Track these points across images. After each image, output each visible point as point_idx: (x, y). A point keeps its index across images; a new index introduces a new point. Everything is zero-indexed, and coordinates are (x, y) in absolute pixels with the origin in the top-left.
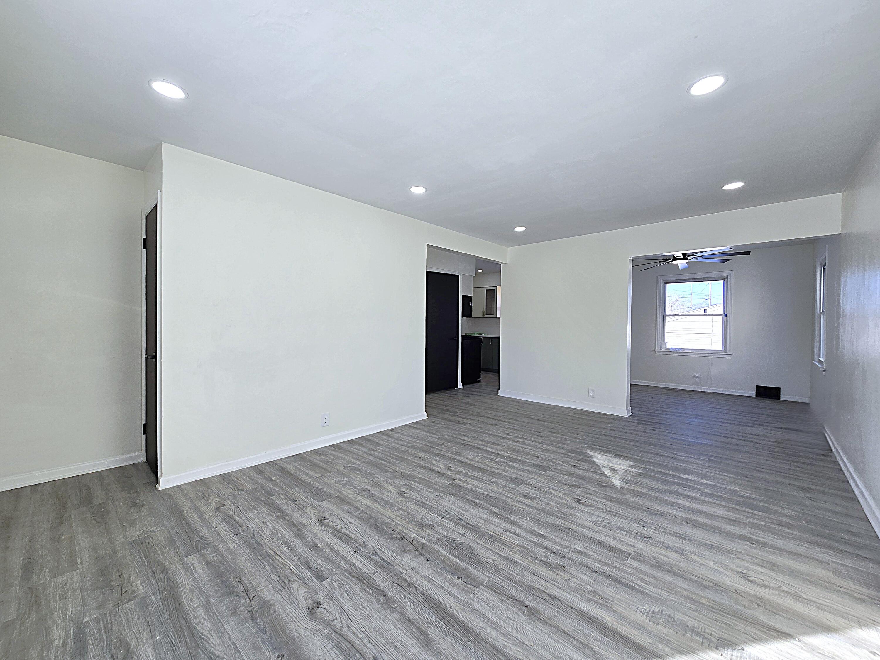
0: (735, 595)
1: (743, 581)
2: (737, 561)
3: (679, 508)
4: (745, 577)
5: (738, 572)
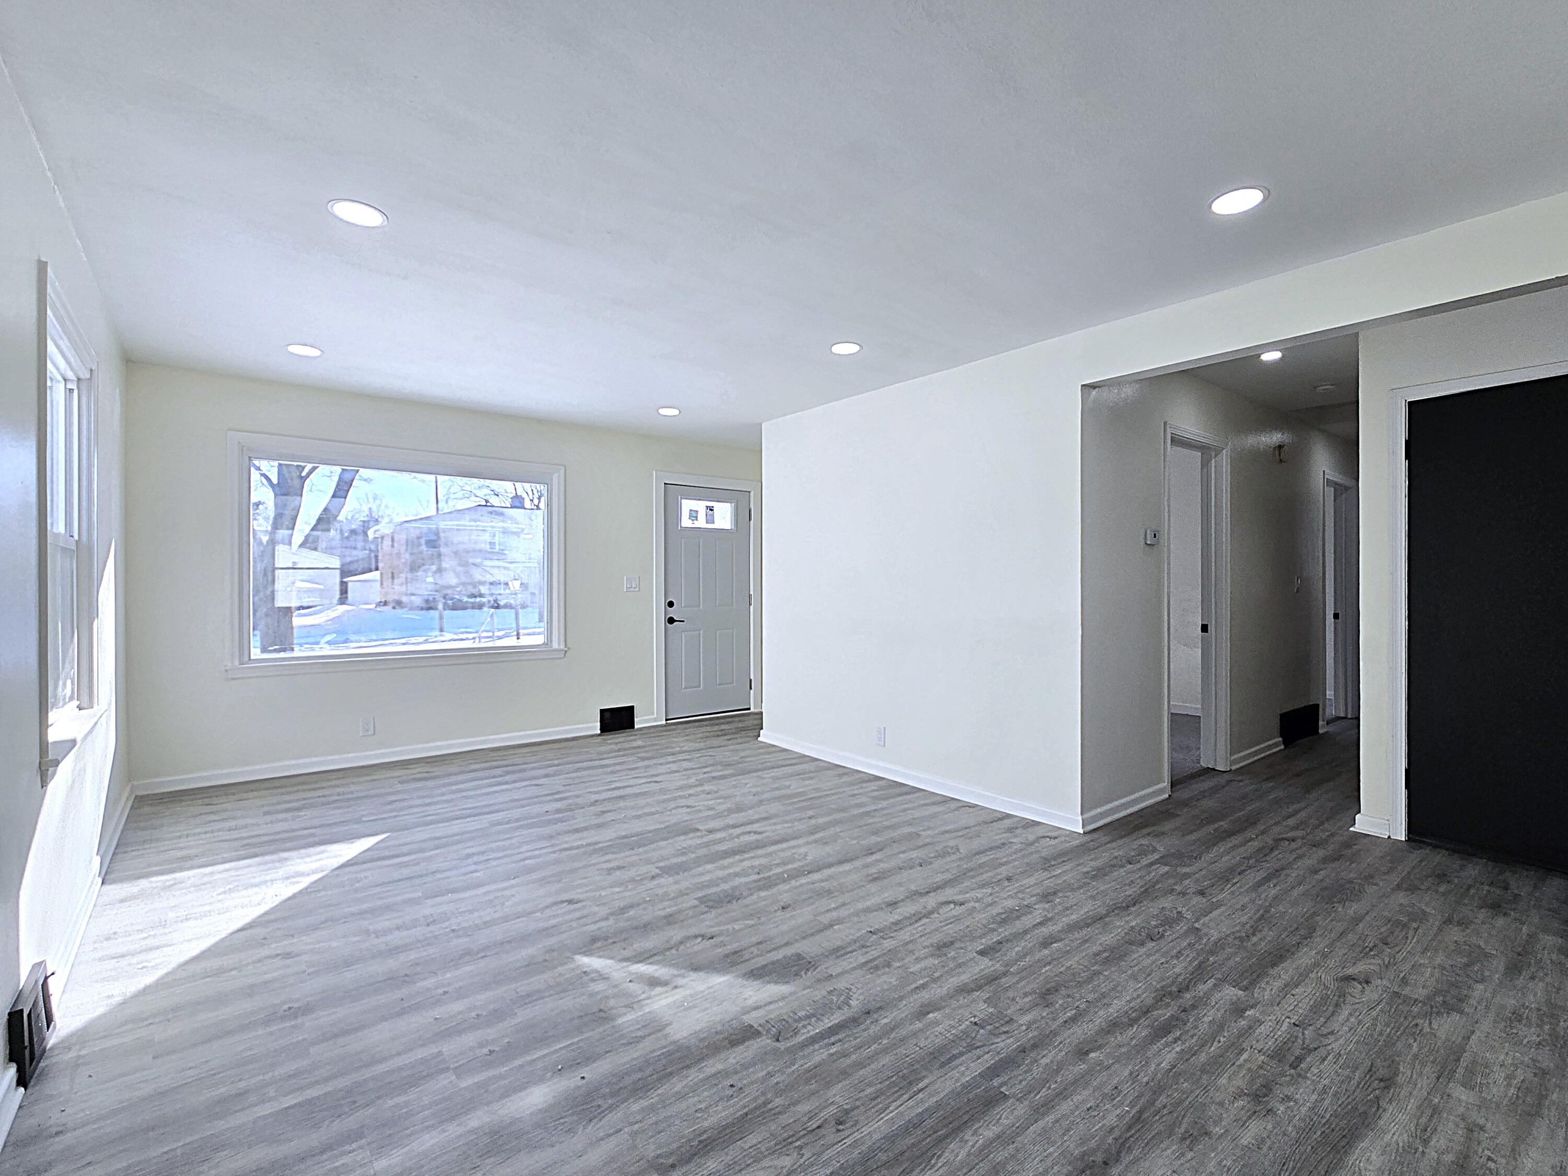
0: (292, 932)
1: (288, 950)
2: (304, 968)
3: (445, 993)
4: (288, 955)
5: (297, 955)
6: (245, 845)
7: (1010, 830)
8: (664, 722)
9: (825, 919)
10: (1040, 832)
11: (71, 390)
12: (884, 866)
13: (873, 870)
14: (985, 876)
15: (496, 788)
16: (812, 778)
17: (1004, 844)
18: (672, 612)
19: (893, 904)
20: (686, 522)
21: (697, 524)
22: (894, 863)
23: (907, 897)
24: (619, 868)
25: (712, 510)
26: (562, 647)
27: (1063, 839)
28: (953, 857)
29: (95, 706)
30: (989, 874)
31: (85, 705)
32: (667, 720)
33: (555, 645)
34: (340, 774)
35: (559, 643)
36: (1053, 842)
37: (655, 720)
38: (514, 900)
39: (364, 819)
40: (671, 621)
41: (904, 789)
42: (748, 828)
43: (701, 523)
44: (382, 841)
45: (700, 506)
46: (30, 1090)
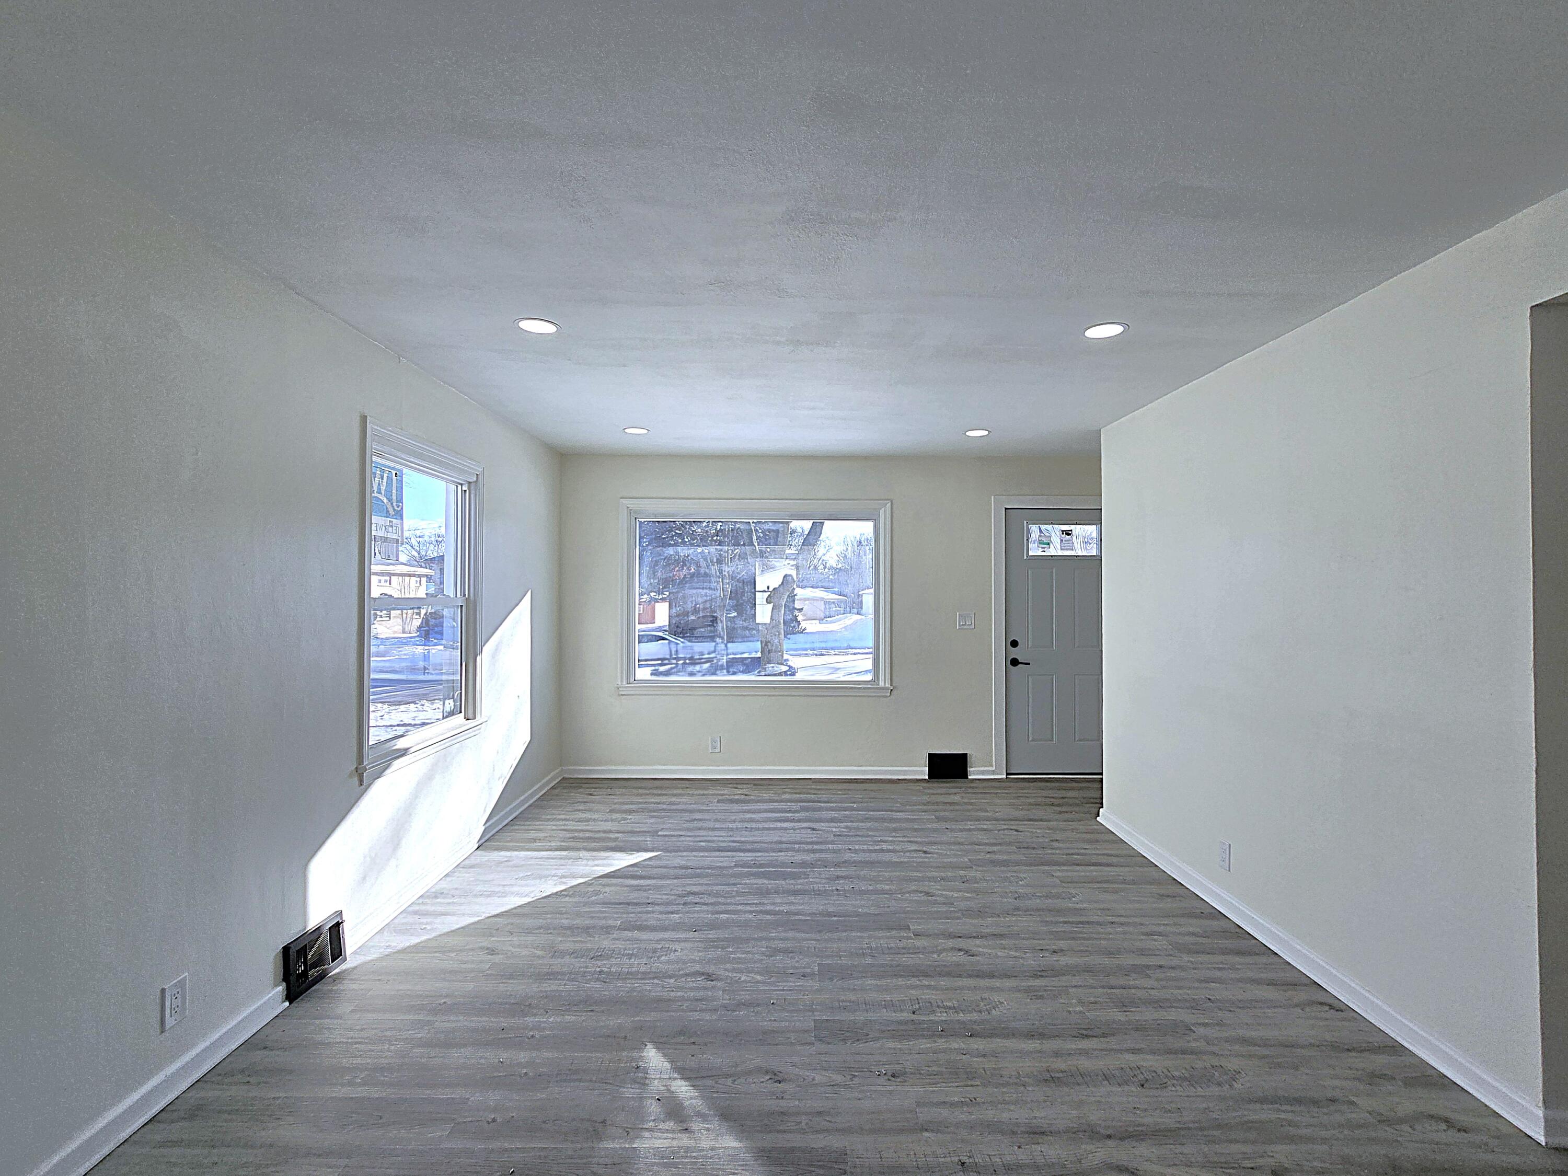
6: (573, 838)
7: (1374, 1078)
8: (1004, 776)
9: (925, 1115)
10: (1438, 1103)
11: (465, 491)
12: (1085, 1064)
13: (1060, 1064)
14: (1235, 1148)
15: (779, 825)
16: (1115, 892)
17: (1333, 1101)
18: (1015, 653)
19: (1037, 1133)
20: (1035, 550)
21: (1052, 551)
22: (1100, 1064)
23: (1067, 1131)
24: (786, 951)
25: (1068, 534)
26: (888, 685)
27: (1478, 1138)
28: (1215, 1090)
29: (477, 718)
30: (1248, 1149)
31: (471, 717)
32: (1007, 774)
33: (881, 684)
34: (687, 783)
35: (885, 683)
36: (1451, 1136)
37: (993, 773)
38: (672, 956)
39: (660, 833)
40: (1015, 662)
41: (1244, 944)
42: (962, 943)
43: (1054, 550)
44: (650, 859)
45: (1055, 532)
46: (294, 1004)
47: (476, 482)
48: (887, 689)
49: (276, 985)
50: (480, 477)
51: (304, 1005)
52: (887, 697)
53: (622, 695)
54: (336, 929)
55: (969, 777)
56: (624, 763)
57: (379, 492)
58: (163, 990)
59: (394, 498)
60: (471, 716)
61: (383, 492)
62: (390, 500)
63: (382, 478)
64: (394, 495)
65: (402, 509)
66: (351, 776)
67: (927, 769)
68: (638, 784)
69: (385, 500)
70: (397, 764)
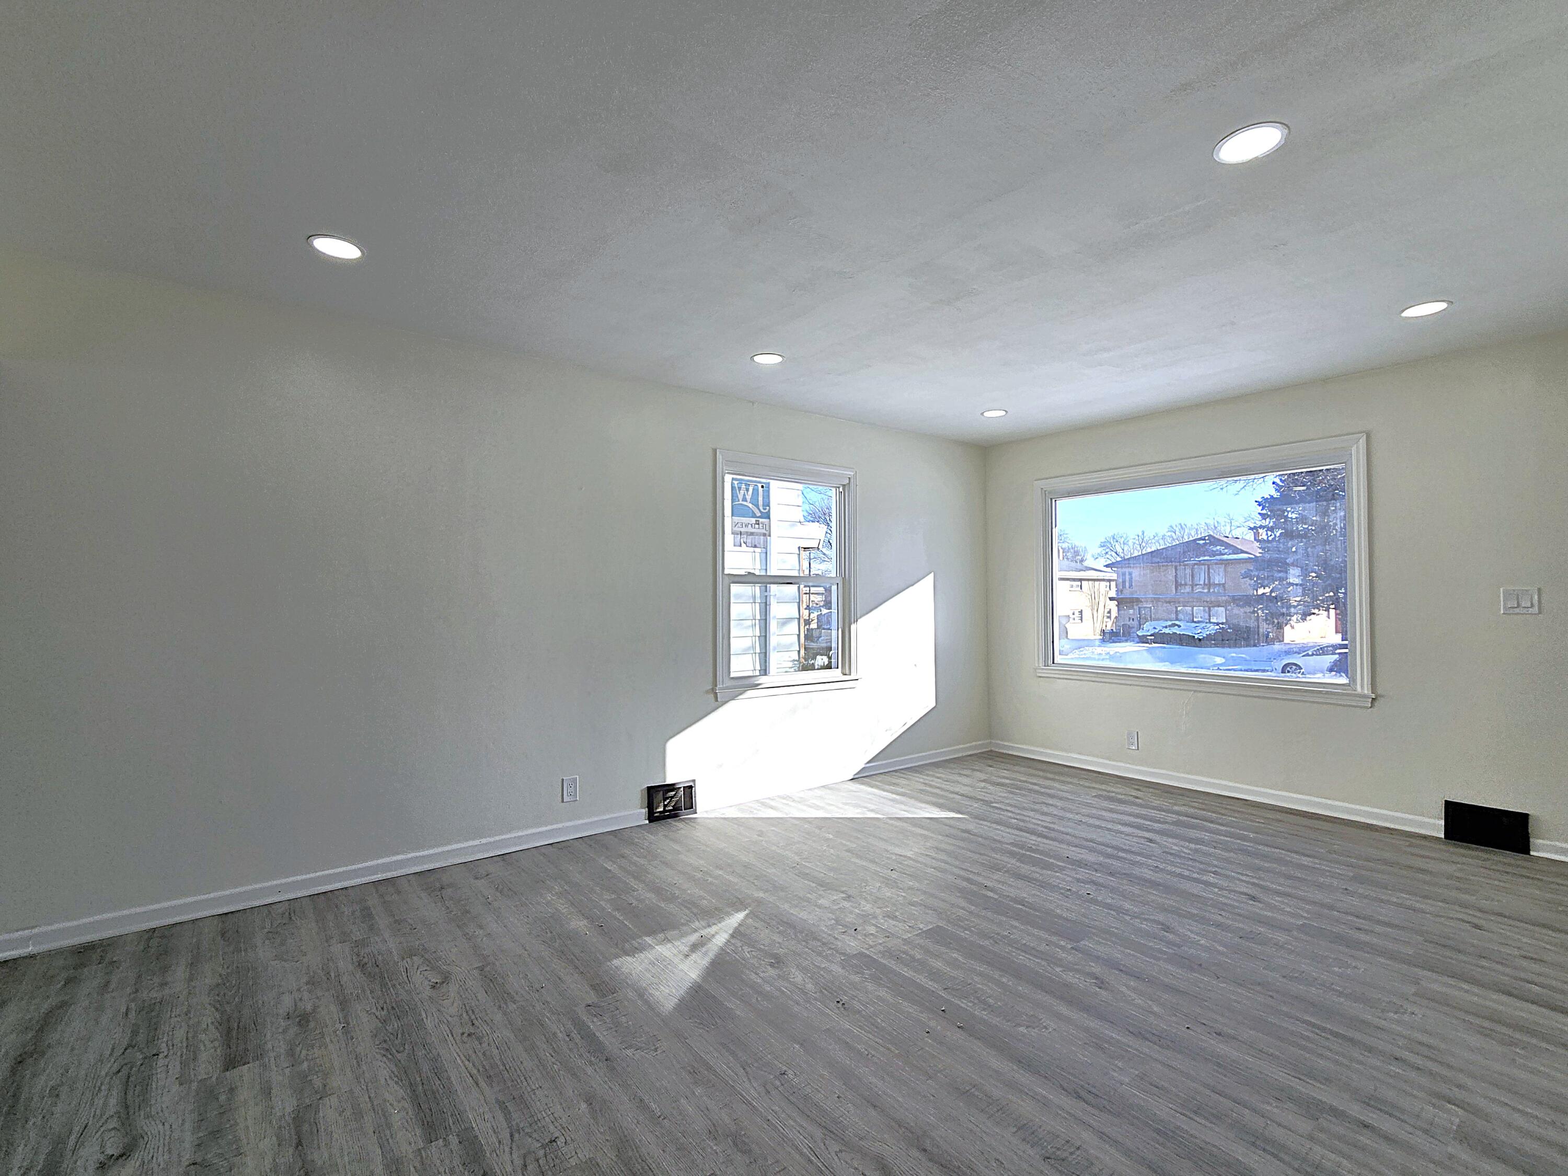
29: (854, 675)
39: (994, 804)
44: (952, 818)
46: (652, 824)
47: (849, 483)
48: (1365, 696)
49: (642, 808)
50: (852, 480)
51: (661, 828)
52: (1367, 708)
53: (1040, 677)
54: (689, 789)
55: (1532, 853)
56: (1043, 746)
57: (745, 499)
58: (563, 780)
59: (761, 503)
60: (847, 672)
61: (749, 500)
62: (757, 506)
63: (747, 490)
64: (760, 499)
65: (769, 511)
66: (707, 692)
67: (1442, 822)
68: (1044, 767)
69: (750, 505)
70: (750, 693)
